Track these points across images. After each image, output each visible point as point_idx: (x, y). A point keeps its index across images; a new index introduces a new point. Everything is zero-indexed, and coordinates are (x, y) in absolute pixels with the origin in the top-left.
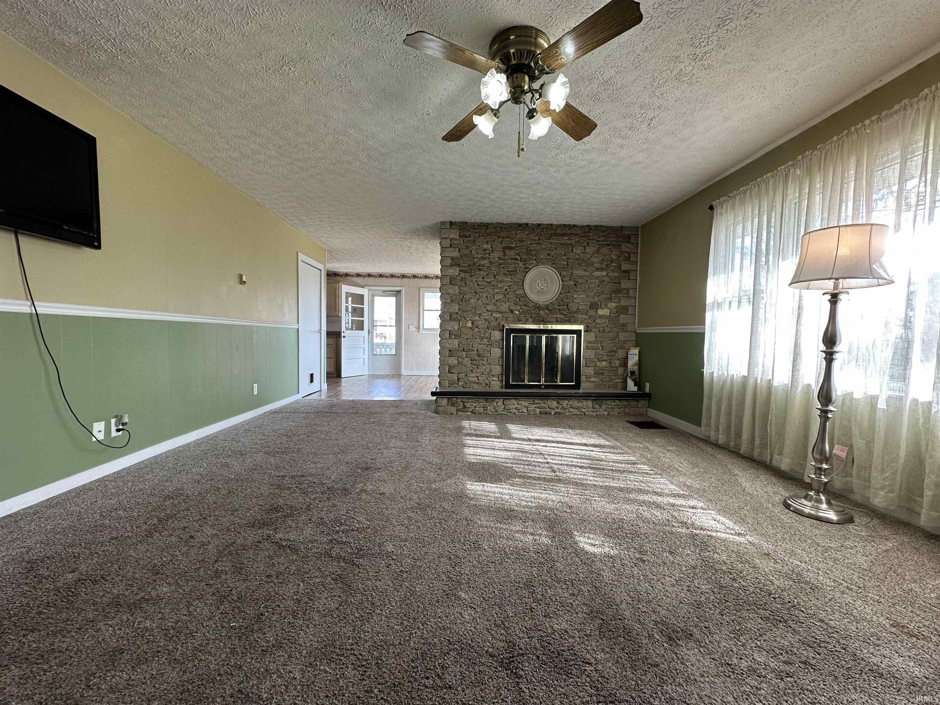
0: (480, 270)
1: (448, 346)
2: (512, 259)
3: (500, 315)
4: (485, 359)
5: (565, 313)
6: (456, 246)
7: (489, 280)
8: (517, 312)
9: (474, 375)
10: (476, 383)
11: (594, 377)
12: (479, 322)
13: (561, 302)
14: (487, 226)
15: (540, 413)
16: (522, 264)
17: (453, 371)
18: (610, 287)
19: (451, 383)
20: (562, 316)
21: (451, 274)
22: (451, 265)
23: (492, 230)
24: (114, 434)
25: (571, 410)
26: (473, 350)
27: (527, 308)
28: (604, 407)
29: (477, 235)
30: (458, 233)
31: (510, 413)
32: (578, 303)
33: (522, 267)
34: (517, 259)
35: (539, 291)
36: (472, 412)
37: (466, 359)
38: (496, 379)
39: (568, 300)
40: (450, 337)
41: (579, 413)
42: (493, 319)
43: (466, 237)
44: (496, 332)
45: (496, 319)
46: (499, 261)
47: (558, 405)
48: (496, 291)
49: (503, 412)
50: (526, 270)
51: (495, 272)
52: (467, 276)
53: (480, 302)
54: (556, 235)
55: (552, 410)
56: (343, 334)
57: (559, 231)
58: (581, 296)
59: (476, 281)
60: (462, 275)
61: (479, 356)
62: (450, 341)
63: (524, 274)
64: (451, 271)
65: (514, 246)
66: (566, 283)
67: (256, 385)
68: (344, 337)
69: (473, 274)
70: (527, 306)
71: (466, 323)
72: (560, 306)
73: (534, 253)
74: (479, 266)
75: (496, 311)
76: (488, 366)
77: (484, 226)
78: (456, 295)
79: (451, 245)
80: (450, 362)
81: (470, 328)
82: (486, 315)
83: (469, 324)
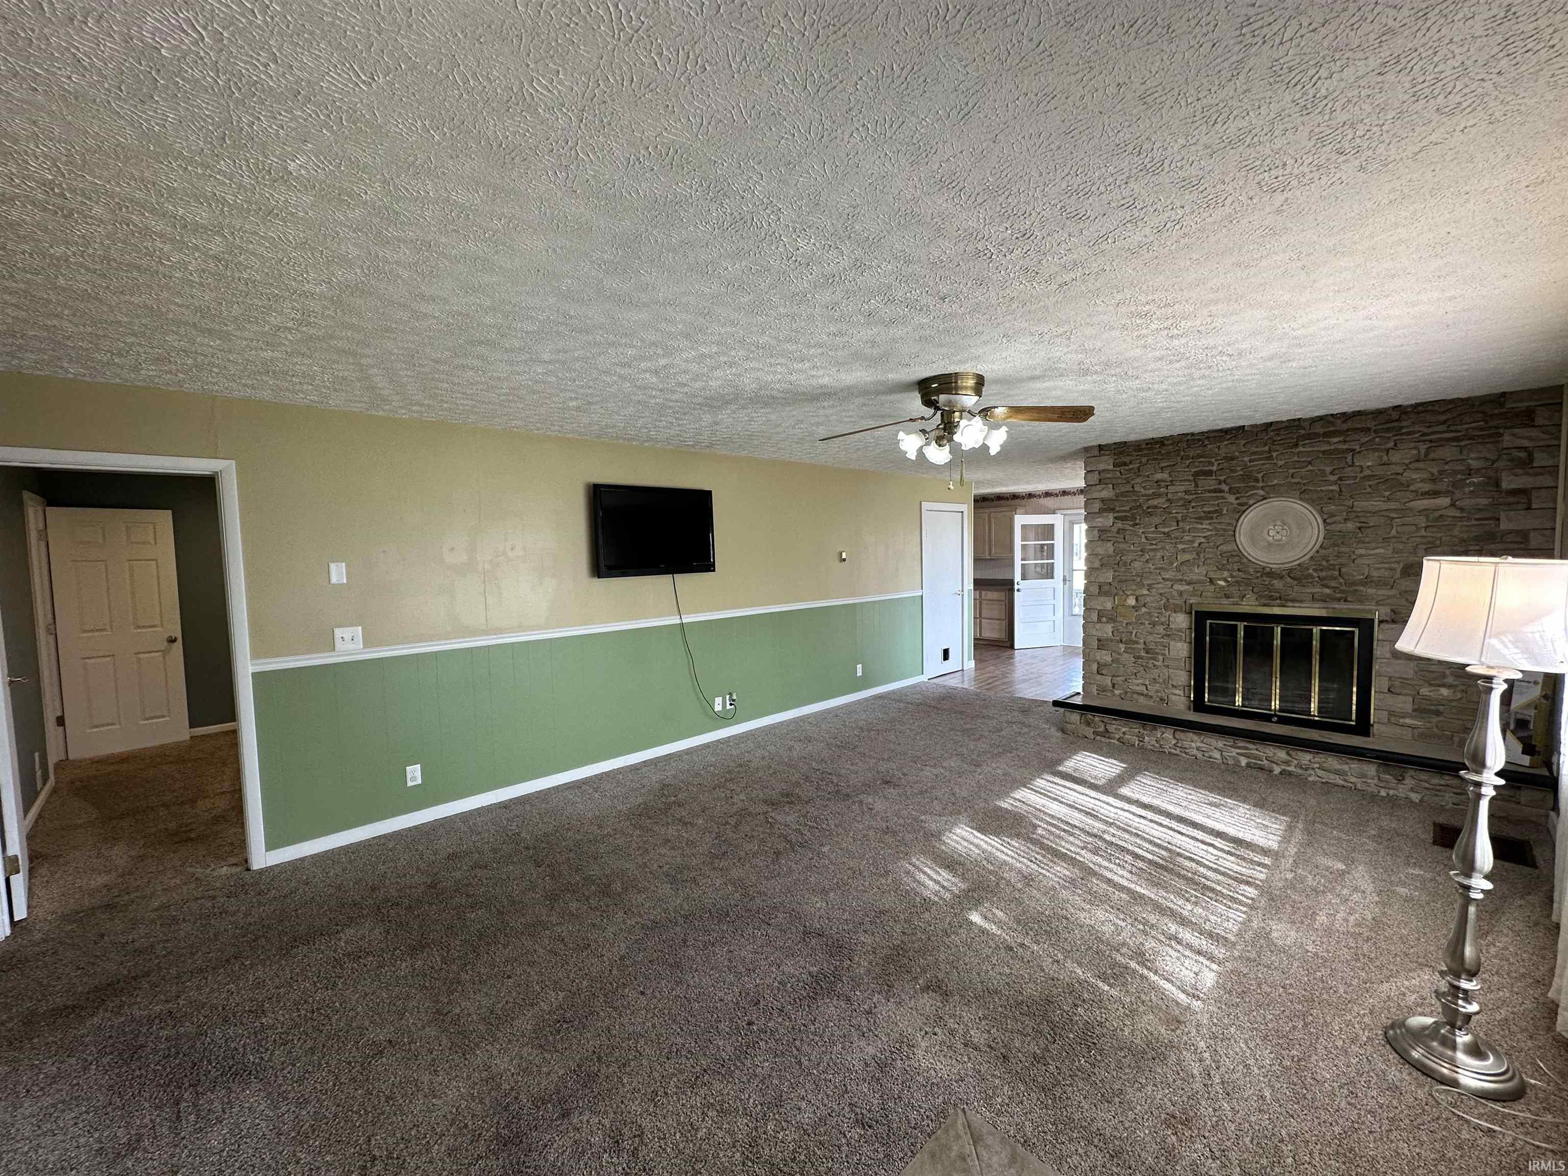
0: (1150, 514)
1: (1095, 633)
2: (1210, 491)
3: (1187, 587)
4: (1161, 658)
5: (1333, 584)
6: (1109, 481)
7: (1167, 530)
8: (1222, 583)
9: (1140, 681)
10: (1142, 695)
11: (1411, 717)
12: (1148, 599)
13: (1324, 563)
14: (1161, 442)
15: (1248, 765)
16: (1235, 497)
17: (1104, 672)
18: (1464, 529)
19: (1102, 689)
20: (1327, 591)
21: (1099, 525)
22: (1101, 511)
23: (1171, 447)
24: (728, 707)
25: (1320, 773)
26: (1137, 643)
27: (1243, 576)
28: (1409, 782)
29: (1144, 460)
30: (1111, 461)
31: (1185, 753)
32: (1369, 565)
33: (1232, 504)
34: (1221, 491)
35: (1270, 544)
36: (1118, 740)
37: (1126, 655)
38: (1181, 693)
39: (1340, 561)
40: (1099, 621)
41: (1342, 782)
42: (1175, 593)
43: (1125, 464)
44: (1179, 614)
45: (1181, 593)
46: (1187, 497)
47: (1289, 758)
48: (1180, 546)
49: (1173, 751)
50: (1241, 509)
51: (1179, 516)
52: (1127, 525)
53: (1150, 565)
54: (1310, 436)
55: (1275, 766)
56: (1016, 587)
57: (1319, 429)
58: (1378, 551)
59: (1143, 533)
60: (1119, 525)
61: (1147, 653)
62: (1098, 626)
63: (1237, 516)
64: (1099, 520)
65: (1215, 468)
66: (1333, 527)
67: (859, 666)
68: (1018, 590)
69: (1138, 521)
70: (1245, 572)
71: (1125, 600)
72: (1322, 570)
73: (1260, 476)
74: (1148, 508)
75: (1181, 580)
76: (1165, 670)
77: (1156, 443)
78: (1109, 556)
79: (1100, 481)
80: (1098, 658)
81: (1133, 607)
82: (1162, 587)
83: (1132, 601)
